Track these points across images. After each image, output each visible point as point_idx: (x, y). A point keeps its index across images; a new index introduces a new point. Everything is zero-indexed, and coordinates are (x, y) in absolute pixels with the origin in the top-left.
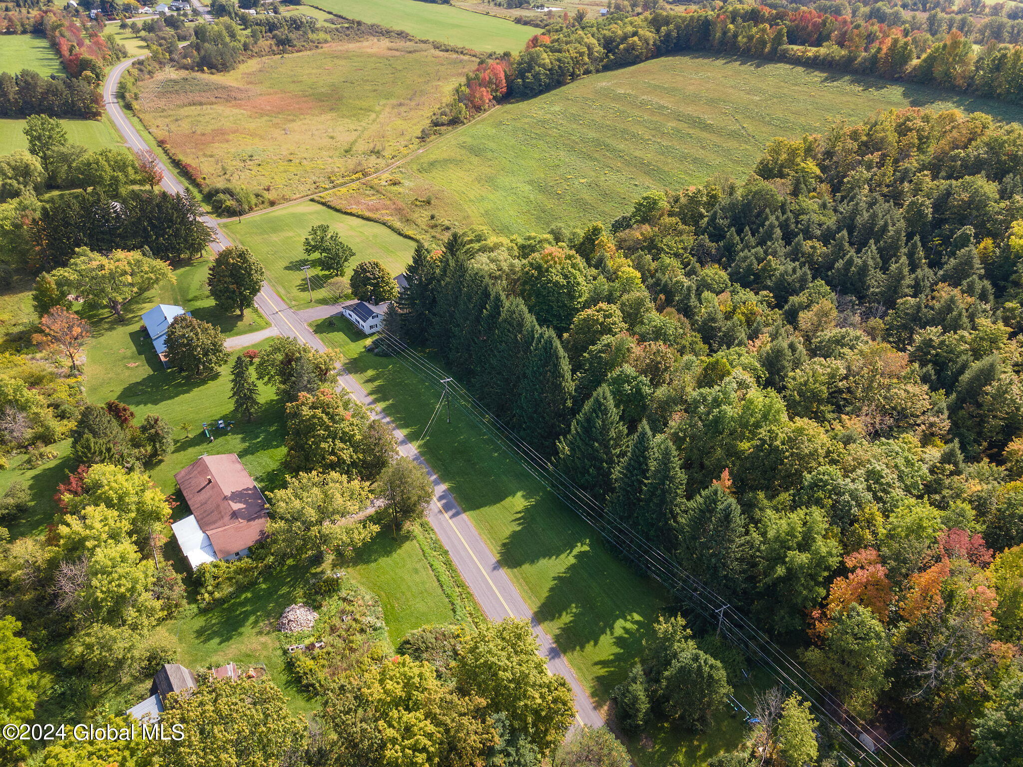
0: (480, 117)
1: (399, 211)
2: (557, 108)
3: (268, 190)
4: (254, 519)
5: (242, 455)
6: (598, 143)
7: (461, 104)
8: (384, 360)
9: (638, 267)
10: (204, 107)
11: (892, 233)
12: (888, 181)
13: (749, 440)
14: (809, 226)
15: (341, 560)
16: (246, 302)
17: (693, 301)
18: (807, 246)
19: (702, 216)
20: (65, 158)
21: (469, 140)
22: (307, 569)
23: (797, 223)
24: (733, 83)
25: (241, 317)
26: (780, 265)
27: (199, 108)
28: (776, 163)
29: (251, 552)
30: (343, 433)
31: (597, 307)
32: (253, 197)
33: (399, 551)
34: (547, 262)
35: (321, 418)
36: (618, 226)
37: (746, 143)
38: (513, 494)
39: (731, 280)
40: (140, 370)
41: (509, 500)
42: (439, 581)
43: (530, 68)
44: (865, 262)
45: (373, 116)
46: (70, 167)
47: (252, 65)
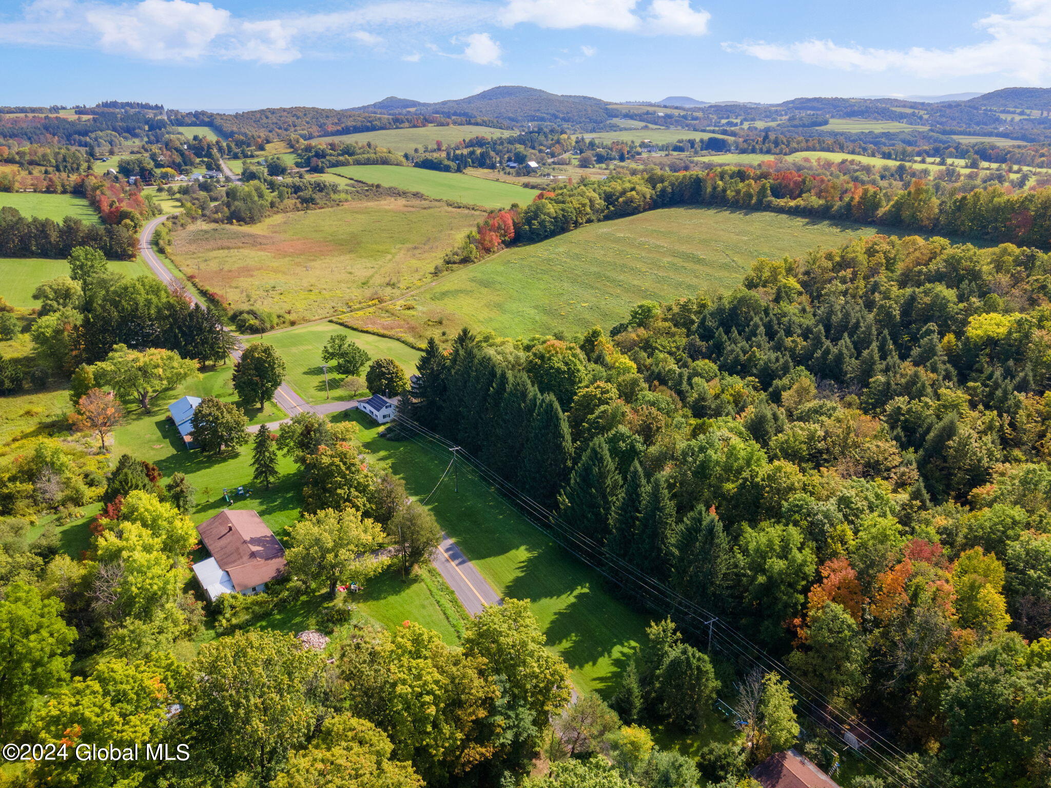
0: (488, 257)
1: (412, 329)
2: (561, 250)
3: (289, 313)
4: (272, 558)
5: (262, 514)
6: (598, 276)
7: (472, 246)
8: (396, 444)
9: (635, 360)
10: (232, 251)
11: (864, 329)
12: (861, 293)
13: (733, 482)
14: (790, 326)
15: (352, 595)
16: (267, 395)
17: (685, 386)
18: (788, 341)
19: (693, 322)
20: (103, 283)
21: (479, 275)
22: (319, 604)
23: (779, 324)
24: (723, 227)
25: (261, 410)
26: (764, 355)
27: (226, 251)
28: (760, 279)
29: (267, 587)
30: (359, 483)
31: (595, 385)
32: (275, 317)
33: (407, 591)
34: (549, 352)
35: (339, 466)
36: (615, 332)
37: (736, 272)
38: (517, 548)
39: (719, 370)
40: (166, 450)
41: (513, 552)
42: (445, 614)
43: (536, 216)
44: (840, 351)
45: (389, 257)
46: (107, 291)
47: (278, 219)
